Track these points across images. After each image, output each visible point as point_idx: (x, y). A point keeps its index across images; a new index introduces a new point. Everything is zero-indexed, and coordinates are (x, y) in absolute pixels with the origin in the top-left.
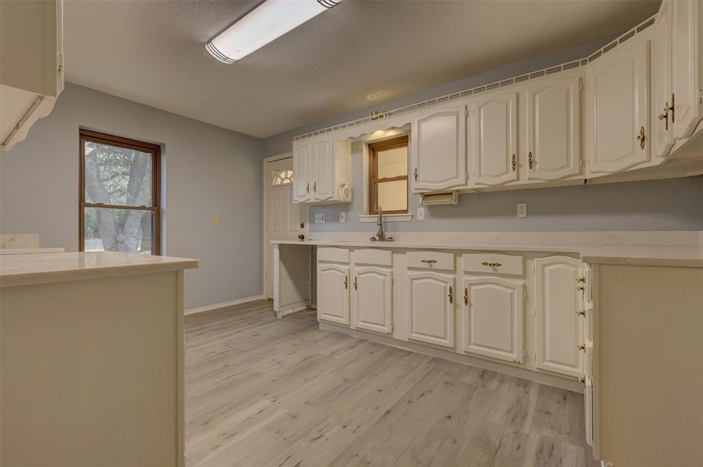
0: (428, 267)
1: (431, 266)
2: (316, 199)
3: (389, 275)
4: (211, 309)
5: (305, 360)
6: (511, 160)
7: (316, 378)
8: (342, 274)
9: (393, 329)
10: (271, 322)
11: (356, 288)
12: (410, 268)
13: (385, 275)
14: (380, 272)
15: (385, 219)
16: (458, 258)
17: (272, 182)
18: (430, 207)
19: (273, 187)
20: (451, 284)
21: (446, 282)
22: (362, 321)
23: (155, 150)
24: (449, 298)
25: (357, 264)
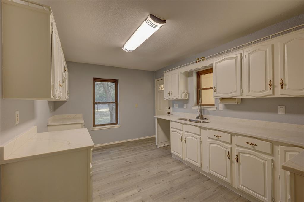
0: (217, 139)
1: (218, 138)
2: (172, 98)
3: (199, 140)
4: (135, 140)
5: (159, 173)
6: (269, 83)
7: (159, 183)
8: (179, 135)
9: (201, 165)
10: (154, 150)
11: (185, 142)
12: (209, 138)
13: (198, 139)
14: (196, 137)
15: (203, 108)
16: (233, 137)
17: (158, 89)
18: (226, 105)
19: (159, 91)
20: (229, 150)
21: (227, 149)
22: (188, 158)
23: (116, 81)
24: (228, 157)
25: (186, 131)
